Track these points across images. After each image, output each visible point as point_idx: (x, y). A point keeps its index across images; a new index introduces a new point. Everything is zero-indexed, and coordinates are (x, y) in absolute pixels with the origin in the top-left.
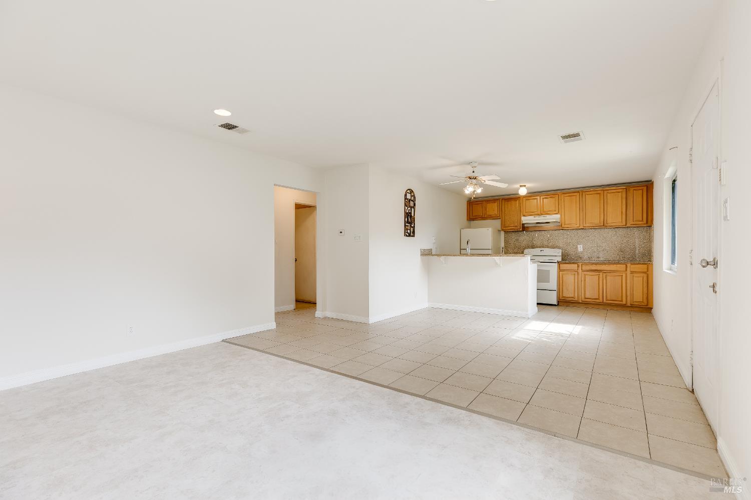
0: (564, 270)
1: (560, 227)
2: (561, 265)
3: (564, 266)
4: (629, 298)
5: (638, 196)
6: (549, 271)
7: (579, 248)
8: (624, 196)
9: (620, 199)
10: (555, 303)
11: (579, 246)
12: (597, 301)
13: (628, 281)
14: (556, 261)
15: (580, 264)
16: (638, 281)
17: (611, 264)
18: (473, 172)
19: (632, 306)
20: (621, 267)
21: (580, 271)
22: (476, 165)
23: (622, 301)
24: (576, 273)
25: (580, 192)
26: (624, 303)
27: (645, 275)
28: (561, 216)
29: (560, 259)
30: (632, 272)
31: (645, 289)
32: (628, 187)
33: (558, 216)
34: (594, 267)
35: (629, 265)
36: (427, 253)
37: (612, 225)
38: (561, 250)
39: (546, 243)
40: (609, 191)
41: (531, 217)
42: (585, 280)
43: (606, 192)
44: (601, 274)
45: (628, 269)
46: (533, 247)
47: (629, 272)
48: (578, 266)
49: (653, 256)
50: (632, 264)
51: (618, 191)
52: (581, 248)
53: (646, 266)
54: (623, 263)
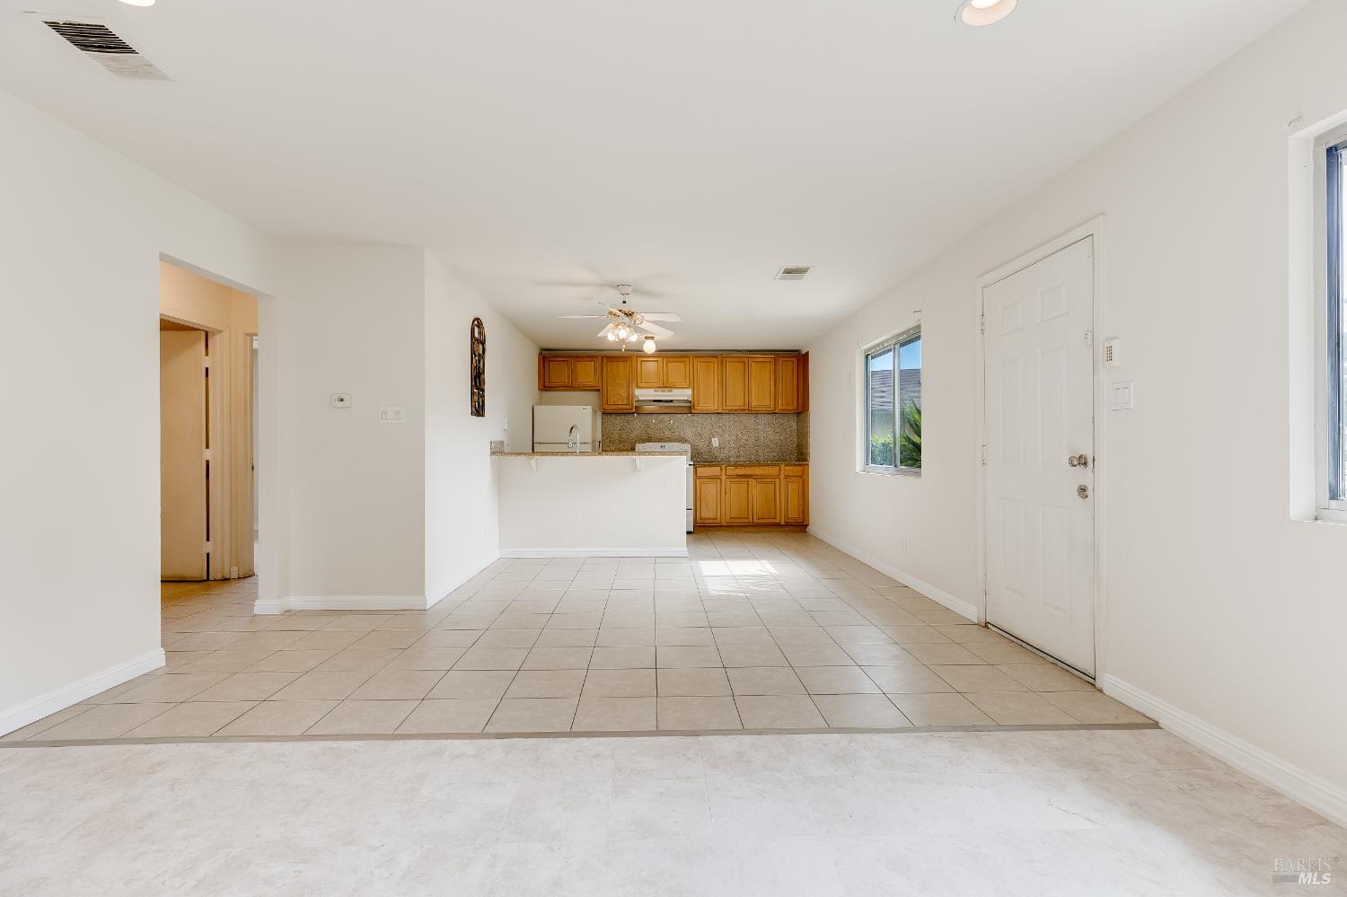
0: (701, 478)
1: (689, 408)
2: (698, 468)
3: (700, 471)
4: (783, 514)
5: (788, 369)
7: (713, 443)
8: (772, 369)
9: (768, 371)
10: (690, 528)
11: (712, 439)
12: (746, 521)
13: (782, 490)
15: (723, 467)
16: (794, 487)
17: (763, 465)
18: (624, 302)
19: (787, 525)
20: (773, 471)
21: (724, 477)
22: (629, 290)
23: (775, 519)
24: (718, 480)
25: (721, 356)
26: (778, 521)
27: (800, 482)
28: (694, 391)
30: (786, 477)
31: (801, 500)
32: (778, 355)
33: (689, 392)
34: (739, 471)
35: (782, 466)
36: (498, 450)
37: (759, 409)
38: (689, 445)
39: (668, 434)
41: (651, 391)
42: (730, 492)
43: (750, 360)
44: (750, 480)
45: (782, 472)
46: (649, 440)
47: (782, 476)
48: (721, 470)
49: (808, 454)
50: (786, 465)
51: (766, 360)
52: (715, 442)
53: (800, 468)
54: (775, 465)
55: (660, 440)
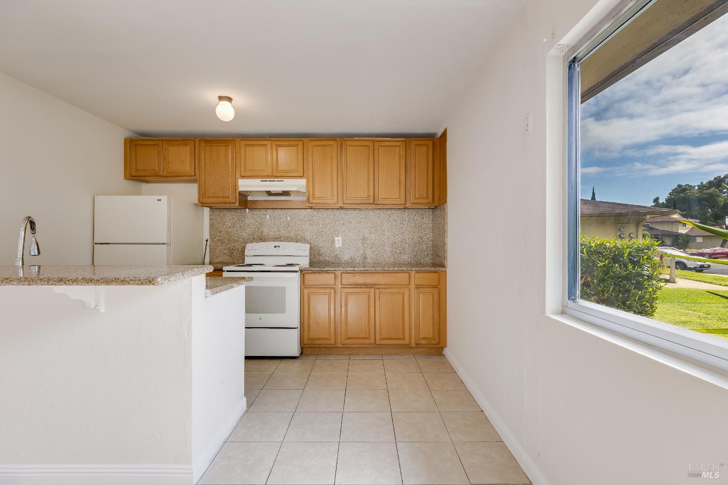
0: (310, 287)
1: (307, 203)
2: (307, 276)
3: (311, 279)
4: (413, 332)
5: (421, 155)
6: (285, 288)
7: (336, 242)
8: (403, 152)
10: (295, 352)
11: (336, 238)
12: (367, 341)
13: (412, 303)
14: (296, 268)
15: (338, 274)
16: (427, 300)
19: (418, 346)
20: (401, 279)
21: (338, 286)
23: (403, 339)
24: (333, 291)
25: (339, 140)
26: (407, 342)
27: (436, 291)
28: (308, 182)
29: (305, 262)
30: (417, 286)
31: (436, 316)
32: (408, 139)
33: (303, 182)
34: (360, 279)
35: (413, 274)
37: (387, 202)
38: (308, 246)
39: (283, 232)
40: (383, 143)
41: (256, 181)
42: (346, 305)
43: (376, 144)
44: (372, 290)
45: (412, 280)
46: (262, 239)
47: (413, 286)
48: (335, 278)
49: (445, 258)
50: (417, 272)
51: (394, 144)
52: (338, 242)
53: (437, 275)
54: (403, 272)
55: (275, 239)
